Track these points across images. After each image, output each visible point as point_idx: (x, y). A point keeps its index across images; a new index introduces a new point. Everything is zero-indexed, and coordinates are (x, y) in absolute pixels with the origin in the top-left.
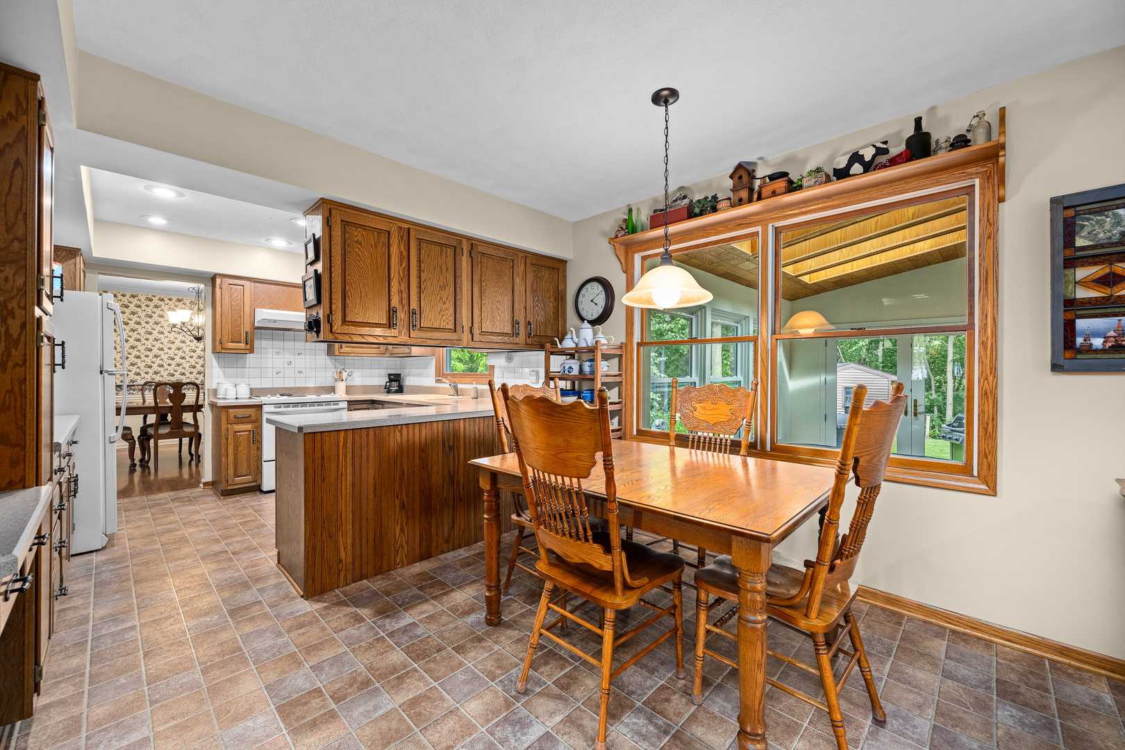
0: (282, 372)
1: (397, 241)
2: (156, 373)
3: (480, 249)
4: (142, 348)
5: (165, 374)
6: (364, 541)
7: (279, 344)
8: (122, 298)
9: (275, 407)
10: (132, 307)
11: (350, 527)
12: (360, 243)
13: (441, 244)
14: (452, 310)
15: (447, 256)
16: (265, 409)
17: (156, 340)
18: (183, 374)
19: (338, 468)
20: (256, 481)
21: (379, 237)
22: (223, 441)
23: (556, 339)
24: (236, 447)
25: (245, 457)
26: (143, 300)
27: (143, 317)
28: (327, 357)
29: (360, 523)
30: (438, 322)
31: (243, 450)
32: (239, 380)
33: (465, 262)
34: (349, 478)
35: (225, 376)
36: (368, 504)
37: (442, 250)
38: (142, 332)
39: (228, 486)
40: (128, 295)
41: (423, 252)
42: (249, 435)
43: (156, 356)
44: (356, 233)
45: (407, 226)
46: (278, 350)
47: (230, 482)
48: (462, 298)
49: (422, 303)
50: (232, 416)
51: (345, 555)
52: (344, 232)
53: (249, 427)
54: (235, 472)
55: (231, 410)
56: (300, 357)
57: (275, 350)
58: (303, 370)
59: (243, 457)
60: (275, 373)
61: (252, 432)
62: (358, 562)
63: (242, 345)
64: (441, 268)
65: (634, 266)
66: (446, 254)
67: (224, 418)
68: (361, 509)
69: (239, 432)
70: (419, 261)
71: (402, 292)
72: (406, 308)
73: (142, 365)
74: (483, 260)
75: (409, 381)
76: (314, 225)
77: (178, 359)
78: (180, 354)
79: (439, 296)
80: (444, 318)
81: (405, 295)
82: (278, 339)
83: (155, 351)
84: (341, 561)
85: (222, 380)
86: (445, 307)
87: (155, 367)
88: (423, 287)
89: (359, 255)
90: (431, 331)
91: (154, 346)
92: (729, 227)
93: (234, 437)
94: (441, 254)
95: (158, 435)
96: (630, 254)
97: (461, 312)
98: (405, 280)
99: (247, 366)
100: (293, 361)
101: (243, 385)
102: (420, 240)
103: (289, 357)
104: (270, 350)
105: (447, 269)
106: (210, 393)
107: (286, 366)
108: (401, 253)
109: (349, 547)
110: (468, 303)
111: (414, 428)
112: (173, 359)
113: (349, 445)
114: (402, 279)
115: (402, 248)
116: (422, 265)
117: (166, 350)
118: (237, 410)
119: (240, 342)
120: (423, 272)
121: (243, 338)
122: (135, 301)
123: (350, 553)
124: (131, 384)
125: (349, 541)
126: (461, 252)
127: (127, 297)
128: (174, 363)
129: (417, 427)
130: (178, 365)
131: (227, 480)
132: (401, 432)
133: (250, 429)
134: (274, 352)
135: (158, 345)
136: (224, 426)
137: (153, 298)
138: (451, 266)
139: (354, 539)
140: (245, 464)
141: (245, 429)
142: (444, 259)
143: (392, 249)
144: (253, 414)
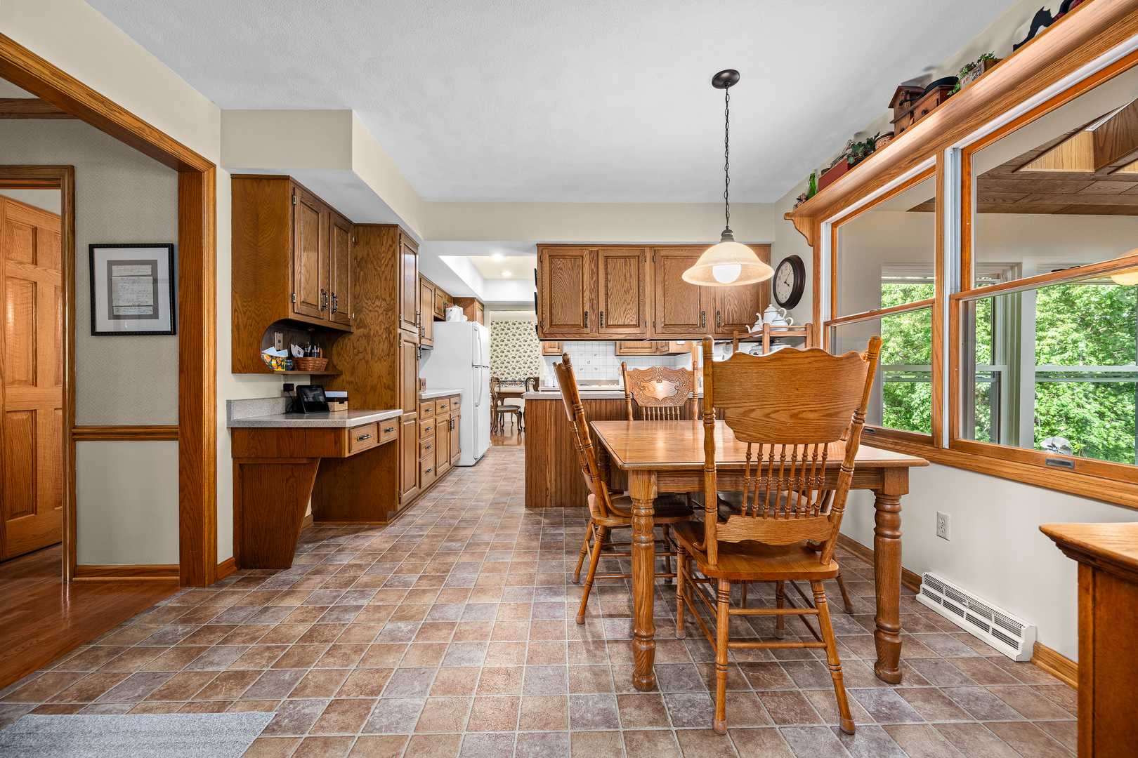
1: (588, 260)
3: (663, 253)
6: (563, 480)
10: (506, 330)
11: (553, 467)
12: (562, 269)
13: (625, 257)
14: (635, 309)
15: (630, 266)
18: (531, 374)
19: (546, 425)
21: (575, 262)
23: (747, 326)
26: (511, 325)
29: (561, 466)
30: (623, 320)
33: (648, 267)
34: (553, 434)
36: (566, 454)
37: (626, 262)
41: (609, 266)
44: (559, 263)
45: (596, 249)
48: (644, 298)
49: (609, 306)
51: (551, 486)
52: (551, 263)
57: (580, 353)
62: (559, 493)
64: (625, 276)
65: (820, 236)
66: (630, 263)
68: (561, 456)
70: (606, 274)
71: (593, 299)
72: (596, 311)
74: (665, 263)
76: (532, 261)
79: (623, 299)
80: (628, 316)
81: (595, 302)
84: (547, 489)
86: (629, 307)
88: (609, 294)
89: (561, 278)
90: (617, 328)
92: (903, 166)
94: (625, 265)
96: (816, 224)
97: (644, 311)
98: (595, 290)
102: (607, 258)
105: (631, 276)
108: (592, 270)
109: (553, 481)
110: (651, 301)
111: (601, 403)
113: (553, 411)
114: (593, 290)
115: (593, 266)
116: (609, 277)
120: (610, 281)
122: (507, 326)
123: (553, 485)
125: (553, 477)
126: (643, 260)
127: (503, 323)
129: (603, 402)
132: (590, 405)
137: (516, 323)
138: (634, 273)
139: (556, 477)
142: (628, 268)
143: (584, 269)
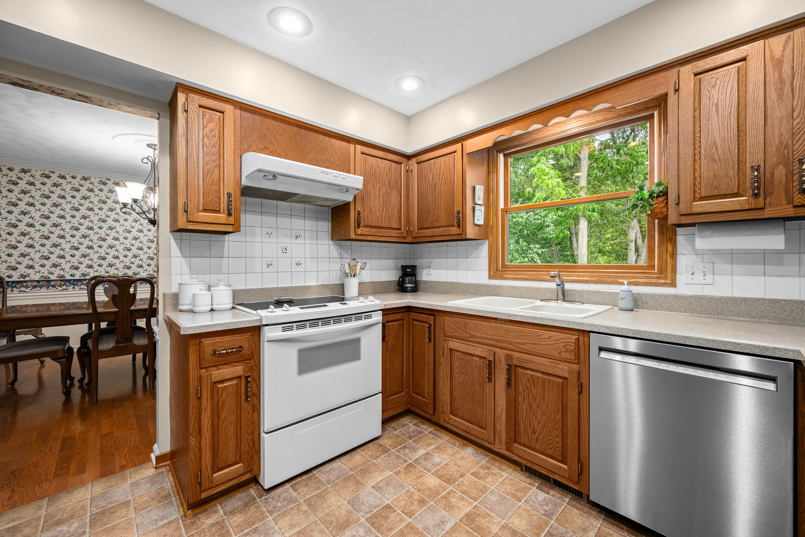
0: (275, 264)
2: (110, 265)
4: (95, 238)
5: (120, 266)
7: (270, 220)
8: (72, 180)
9: (284, 330)
10: (83, 191)
16: (269, 333)
17: (111, 228)
20: (251, 471)
22: (193, 403)
24: (216, 412)
25: (232, 430)
26: (96, 184)
27: (96, 203)
28: (331, 242)
31: (228, 416)
32: (214, 278)
35: (193, 271)
38: (95, 219)
39: (201, 492)
40: (79, 177)
42: (238, 386)
43: (111, 247)
46: (270, 230)
47: (205, 484)
50: (208, 350)
53: (238, 370)
54: (214, 462)
55: (206, 341)
56: (299, 241)
57: (265, 230)
58: (302, 260)
59: (228, 430)
60: (265, 266)
61: (243, 380)
63: (222, 217)
67: (193, 358)
69: (222, 382)
73: (95, 257)
75: (426, 276)
77: (134, 250)
78: (137, 244)
82: (269, 214)
83: (110, 240)
85: (186, 279)
87: (110, 259)
91: (108, 235)
93: (212, 393)
95: (98, 352)
99: (226, 254)
100: (289, 246)
101: (222, 287)
103: (285, 241)
104: (258, 230)
106: (168, 301)
107: (281, 254)
112: (129, 250)
117: (122, 240)
118: (218, 339)
119: (218, 212)
121: (223, 205)
122: (87, 185)
124: (83, 278)
127: (78, 179)
128: (130, 254)
130: (135, 256)
131: (200, 483)
133: (241, 373)
134: (264, 233)
135: (113, 234)
136: (193, 374)
137: (107, 182)
140: (232, 444)
141: (231, 376)
144: (246, 345)
